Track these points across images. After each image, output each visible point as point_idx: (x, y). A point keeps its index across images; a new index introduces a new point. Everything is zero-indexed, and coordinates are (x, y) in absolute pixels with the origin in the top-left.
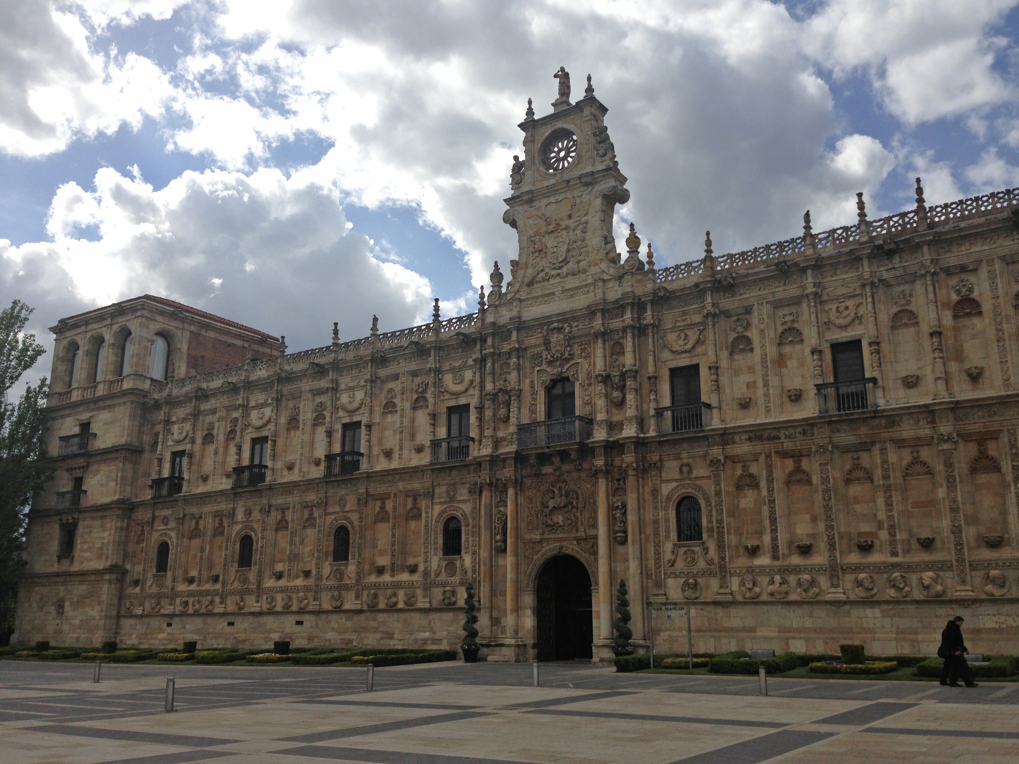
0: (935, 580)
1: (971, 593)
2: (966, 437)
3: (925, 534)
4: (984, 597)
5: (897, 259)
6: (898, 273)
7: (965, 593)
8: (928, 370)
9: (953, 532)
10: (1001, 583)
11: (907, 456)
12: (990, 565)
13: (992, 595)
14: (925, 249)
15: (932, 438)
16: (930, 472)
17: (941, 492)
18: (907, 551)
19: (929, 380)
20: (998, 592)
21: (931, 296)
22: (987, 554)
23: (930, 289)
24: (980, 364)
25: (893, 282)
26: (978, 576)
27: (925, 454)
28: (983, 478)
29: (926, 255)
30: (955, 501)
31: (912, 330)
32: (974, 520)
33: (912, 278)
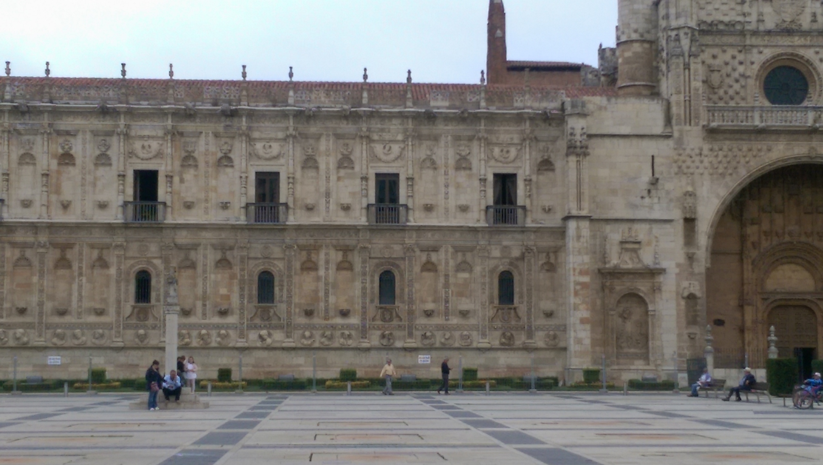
0: (23, 334)
1: (44, 343)
2: (55, 245)
3: (22, 305)
4: (51, 345)
5: (27, 117)
6: (27, 127)
7: (40, 342)
8: (37, 198)
9: (38, 305)
10: (61, 337)
11: (17, 253)
12: (58, 326)
13: (55, 344)
14: (46, 115)
15: (34, 243)
16: (30, 265)
17: (35, 279)
18: (8, 316)
19: (37, 204)
20: (59, 343)
21: (46, 148)
22: (57, 320)
23: (46, 143)
24: (69, 199)
25: (23, 132)
26: (50, 332)
27: (29, 253)
28: (61, 272)
29: (45, 120)
30: (42, 285)
31: (31, 168)
32: (52, 298)
33: (35, 132)
